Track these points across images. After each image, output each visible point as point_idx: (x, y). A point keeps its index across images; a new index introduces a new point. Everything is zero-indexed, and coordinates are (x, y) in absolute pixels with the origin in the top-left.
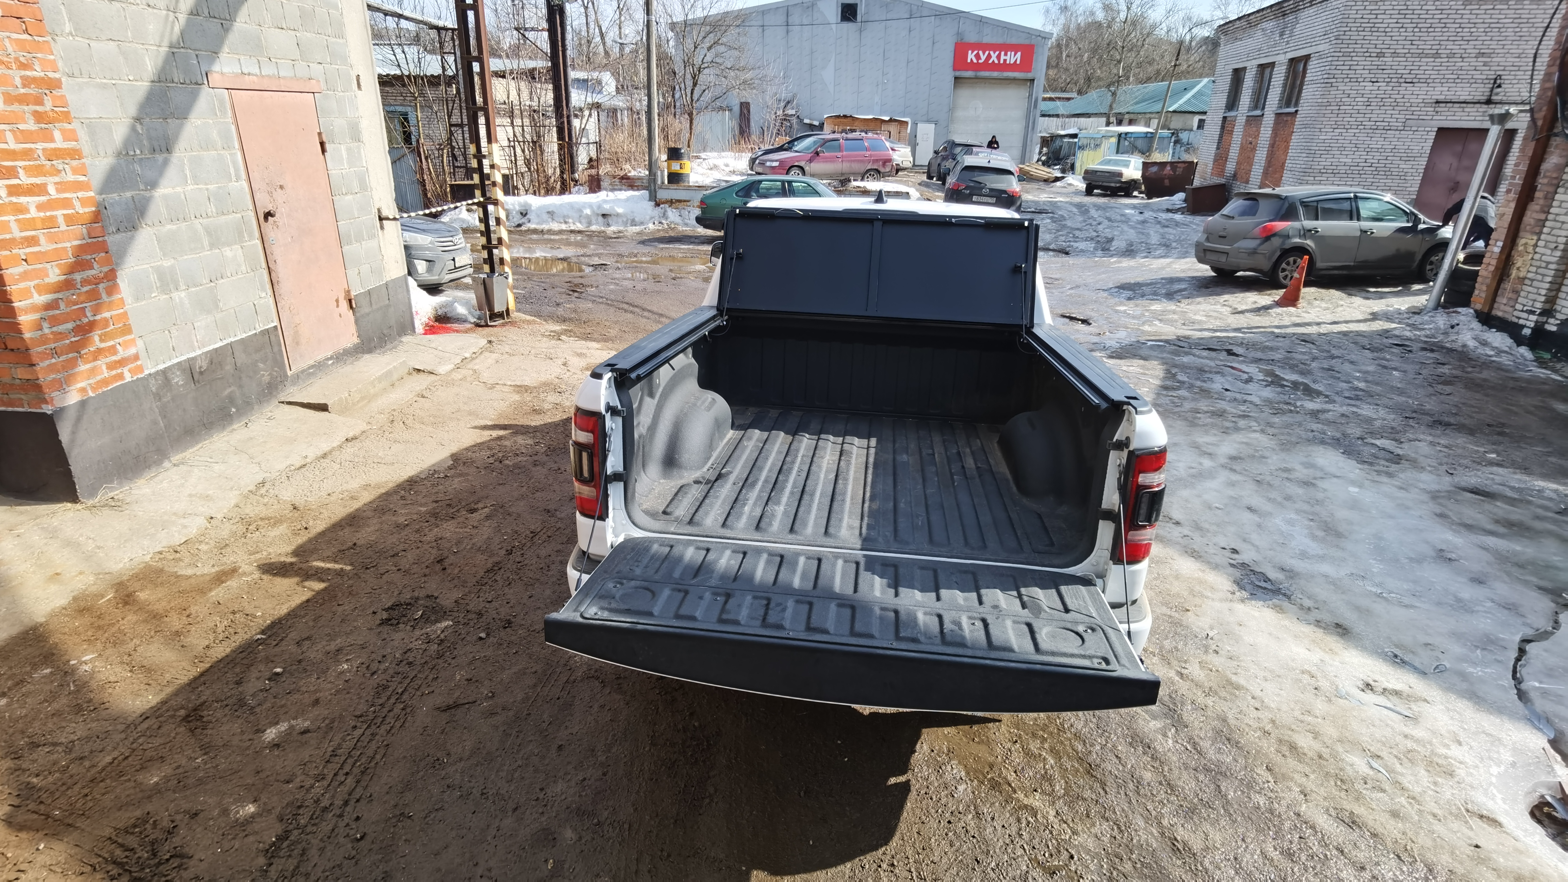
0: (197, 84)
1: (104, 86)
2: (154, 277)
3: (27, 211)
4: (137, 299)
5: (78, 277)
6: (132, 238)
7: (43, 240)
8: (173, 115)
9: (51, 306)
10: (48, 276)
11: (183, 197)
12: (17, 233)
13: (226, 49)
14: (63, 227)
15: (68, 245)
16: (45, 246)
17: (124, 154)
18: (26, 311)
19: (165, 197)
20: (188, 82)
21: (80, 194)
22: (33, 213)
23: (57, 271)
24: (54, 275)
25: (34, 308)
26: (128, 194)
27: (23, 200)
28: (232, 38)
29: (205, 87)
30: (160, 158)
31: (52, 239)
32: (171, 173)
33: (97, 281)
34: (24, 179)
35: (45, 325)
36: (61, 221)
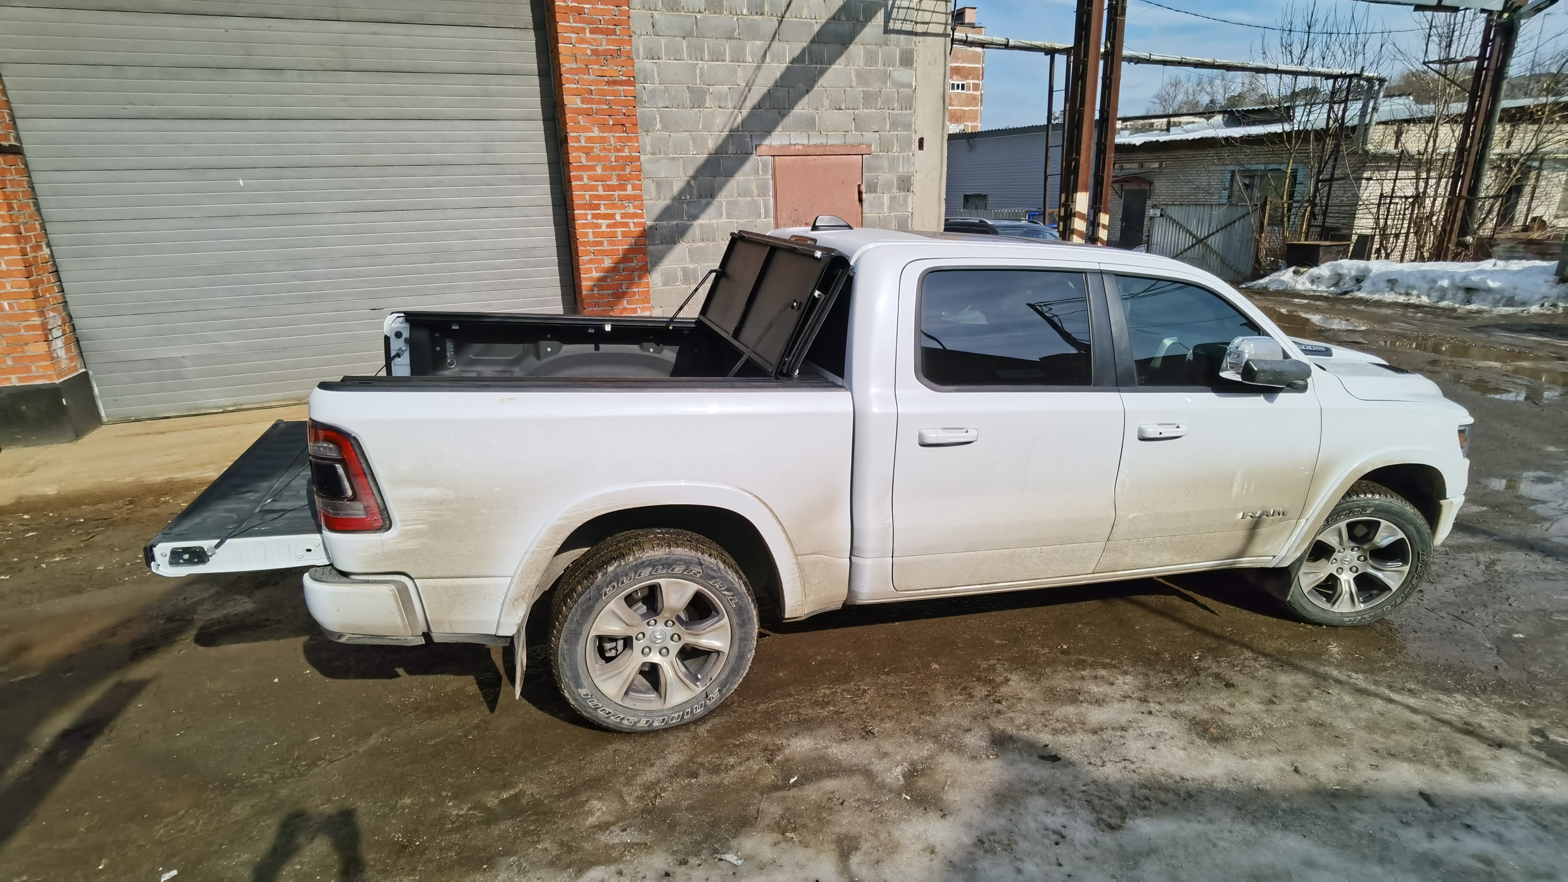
0: (746, 153)
1: (674, 159)
2: (680, 274)
3: (601, 227)
4: (664, 284)
5: (621, 266)
6: (670, 249)
7: (605, 244)
8: (720, 175)
9: (602, 279)
10: (604, 263)
11: (715, 226)
12: (591, 238)
13: (779, 128)
14: (620, 238)
15: (621, 247)
16: (606, 246)
17: (678, 199)
18: (587, 279)
19: (701, 226)
20: (739, 152)
21: (635, 221)
22: (604, 229)
23: (610, 261)
24: (608, 263)
25: (591, 279)
26: (675, 222)
27: (600, 221)
28: (786, 120)
29: (754, 156)
30: (704, 201)
31: (611, 243)
32: (711, 211)
33: (634, 270)
34: (603, 210)
35: (596, 289)
36: (619, 234)
